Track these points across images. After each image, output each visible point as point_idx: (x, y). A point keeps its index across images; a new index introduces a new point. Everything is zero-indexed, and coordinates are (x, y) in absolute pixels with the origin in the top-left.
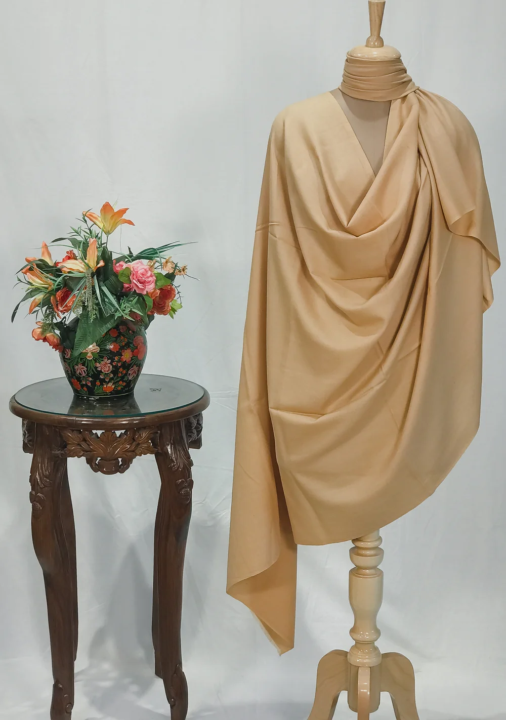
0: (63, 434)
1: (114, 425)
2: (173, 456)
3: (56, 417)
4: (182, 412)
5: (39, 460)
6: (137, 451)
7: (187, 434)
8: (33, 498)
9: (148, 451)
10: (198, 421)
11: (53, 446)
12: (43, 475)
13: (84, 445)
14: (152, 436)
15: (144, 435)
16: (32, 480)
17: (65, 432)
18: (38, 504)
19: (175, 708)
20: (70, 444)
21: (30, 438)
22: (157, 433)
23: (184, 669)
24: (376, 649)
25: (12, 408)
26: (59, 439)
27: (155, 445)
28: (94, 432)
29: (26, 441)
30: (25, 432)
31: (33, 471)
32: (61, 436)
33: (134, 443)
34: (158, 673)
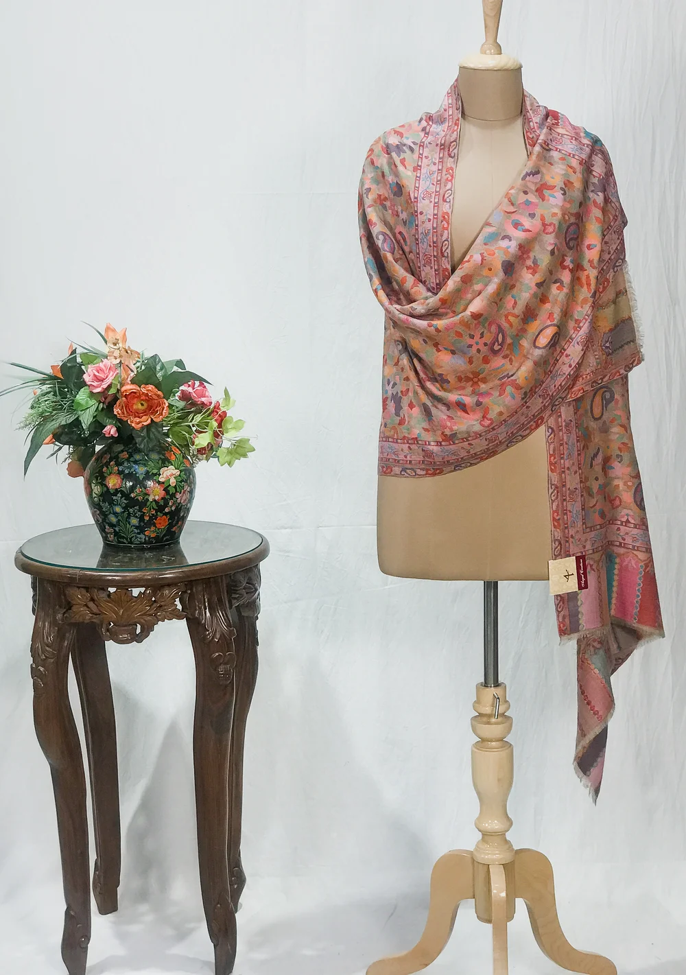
0: (67, 592)
1: (131, 581)
5: (40, 624)
6: (160, 616)
8: (34, 673)
9: (176, 615)
11: (57, 607)
12: (44, 643)
13: (91, 604)
15: (168, 594)
16: (33, 650)
17: (69, 589)
18: (39, 680)
20: (75, 604)
22: (185, 592)
26: (63, 598)
33: (155, 605)
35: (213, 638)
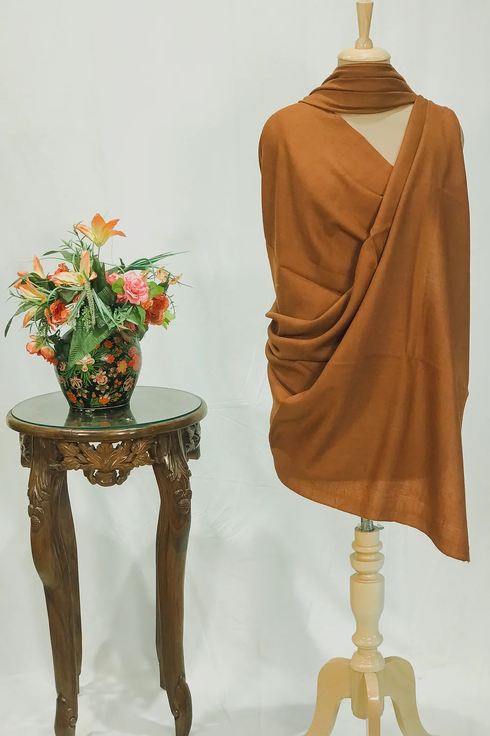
0: (59, 447)
1: (110, 437)
2: (171, 466)
3: (53, 430)
4: (179, 422)
5: (37, 473)
6: (135, 463)
7: (184, 445)
8: (32, 512)
9: (145, 462)
10: (196, 431)
11: (50, 459)
12: (41, 488)
13: (81, 457)
14: (149, 447)
15: (141, 445)
16: (31, 495)
17: (62, 445)
18: (36, 517)
19: (179, 719)
20: (67, 457)
21: (28, 452)
22: (154, 443)
23: (189, 681)
24: (379, 654)
25: (9, 422)
26: (55, 452)
27: (152, 456)
28: (91, 444)
29: (24, 455)
30: (23, 447)
31: (31, 485)
32: (57, 449)
33: (132, 454)
34: (162, 686)
35: (176, 479)
